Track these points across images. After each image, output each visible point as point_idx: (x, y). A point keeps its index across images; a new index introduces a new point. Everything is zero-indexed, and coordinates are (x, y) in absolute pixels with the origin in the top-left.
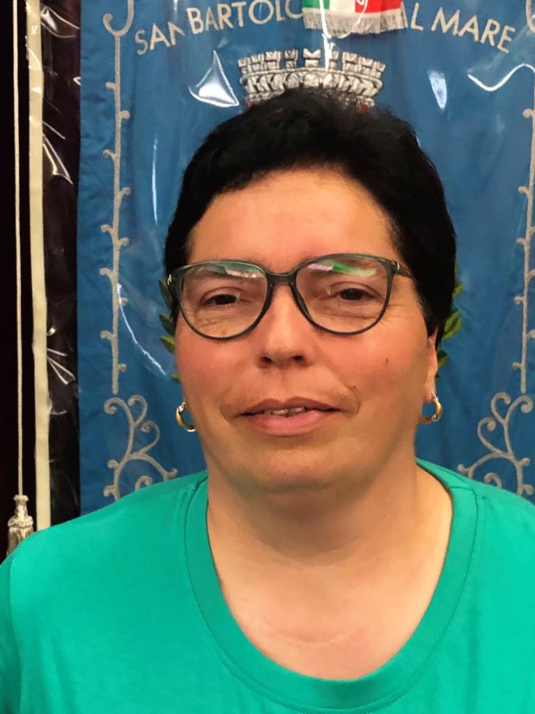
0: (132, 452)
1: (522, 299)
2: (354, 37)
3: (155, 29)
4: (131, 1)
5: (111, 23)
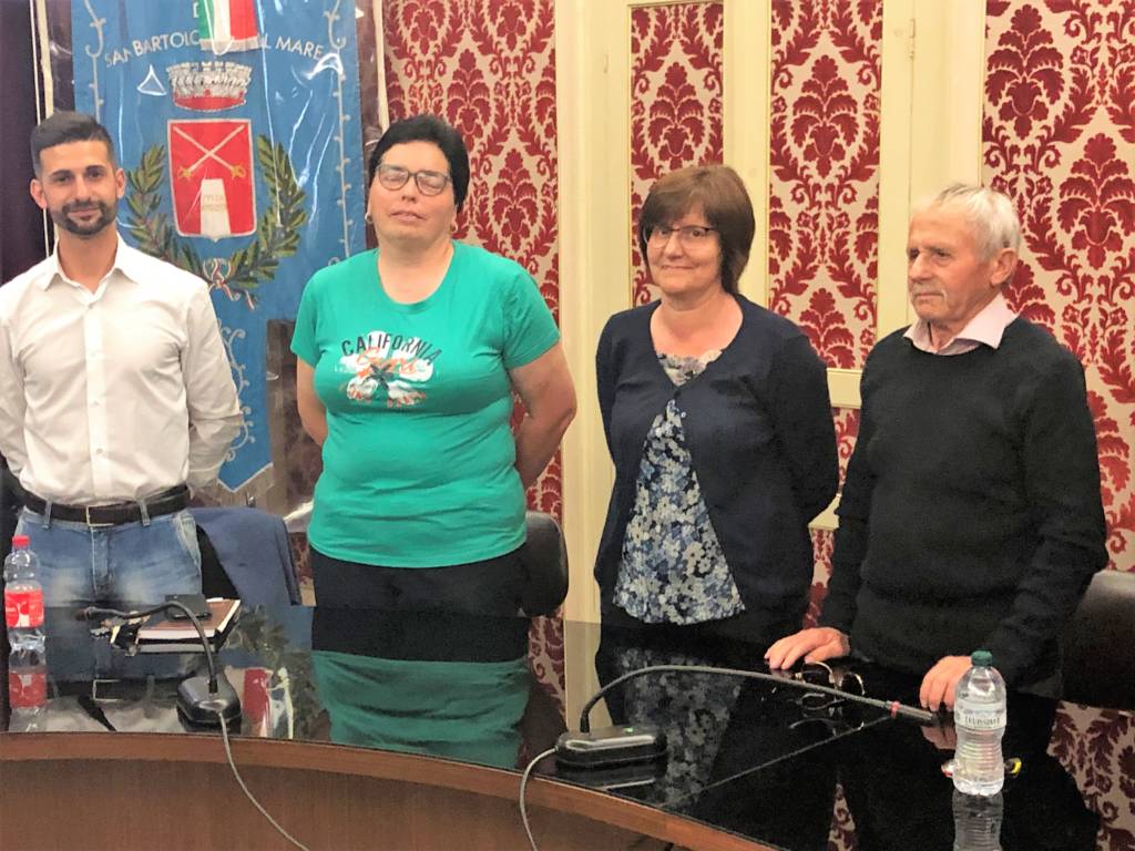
3: (116, 53)
4: (101, 37)
5: (90, 50)
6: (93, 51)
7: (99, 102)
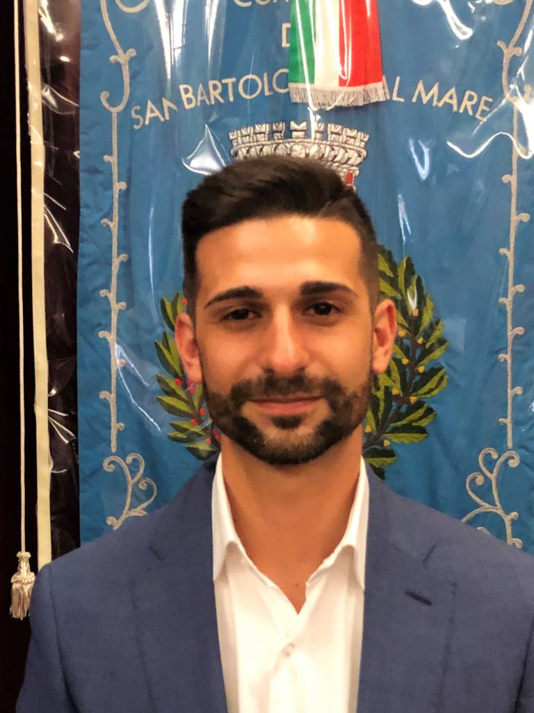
0: (130, 509)
1: (506, 357)
2: (339, 109)
3: (150, 104)
4: (126, 79)
5: (108, 100)
6: (113, 102)
7: (118, 186)
